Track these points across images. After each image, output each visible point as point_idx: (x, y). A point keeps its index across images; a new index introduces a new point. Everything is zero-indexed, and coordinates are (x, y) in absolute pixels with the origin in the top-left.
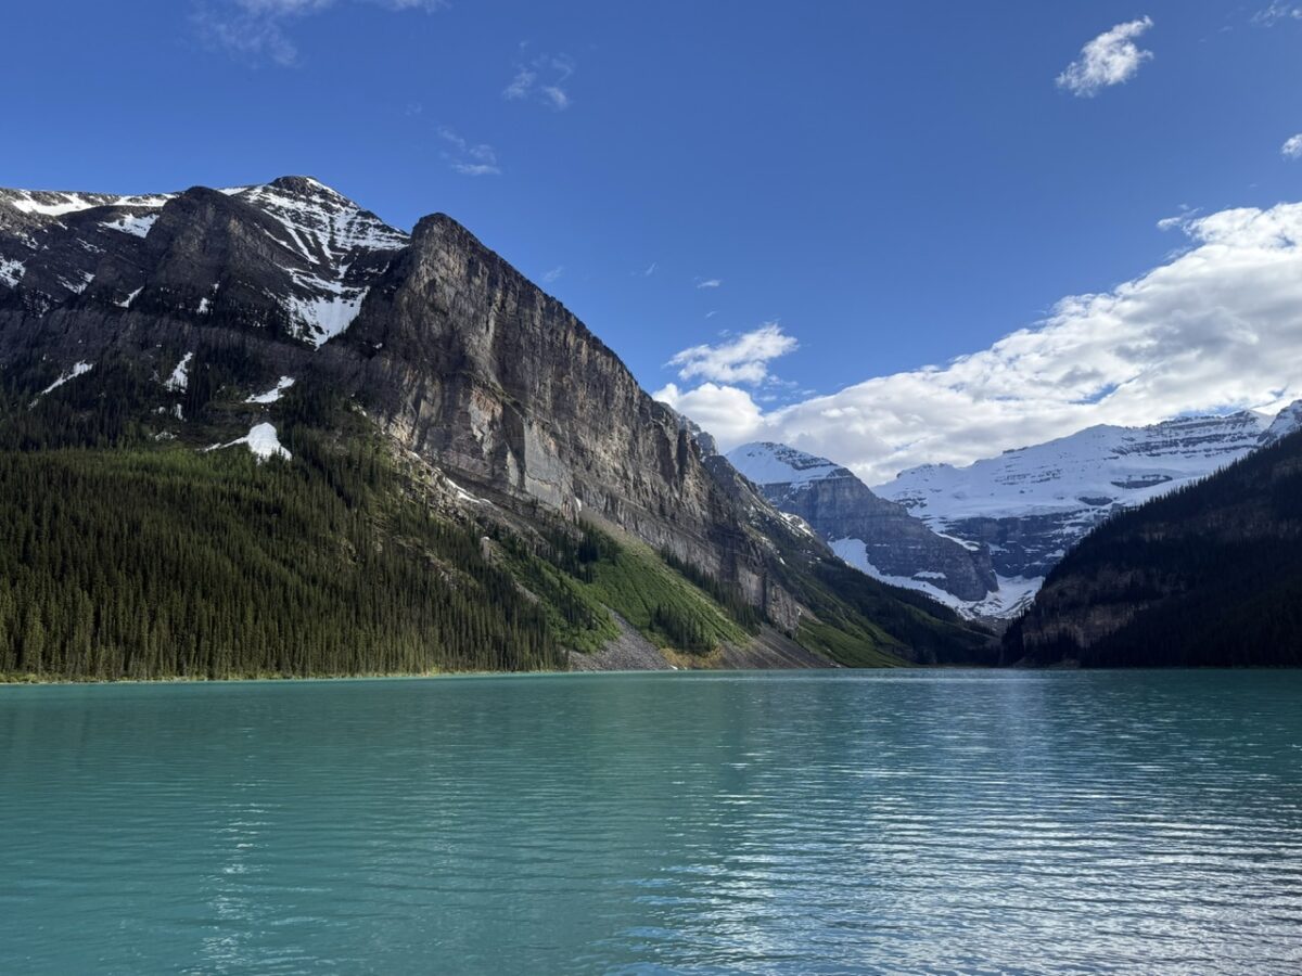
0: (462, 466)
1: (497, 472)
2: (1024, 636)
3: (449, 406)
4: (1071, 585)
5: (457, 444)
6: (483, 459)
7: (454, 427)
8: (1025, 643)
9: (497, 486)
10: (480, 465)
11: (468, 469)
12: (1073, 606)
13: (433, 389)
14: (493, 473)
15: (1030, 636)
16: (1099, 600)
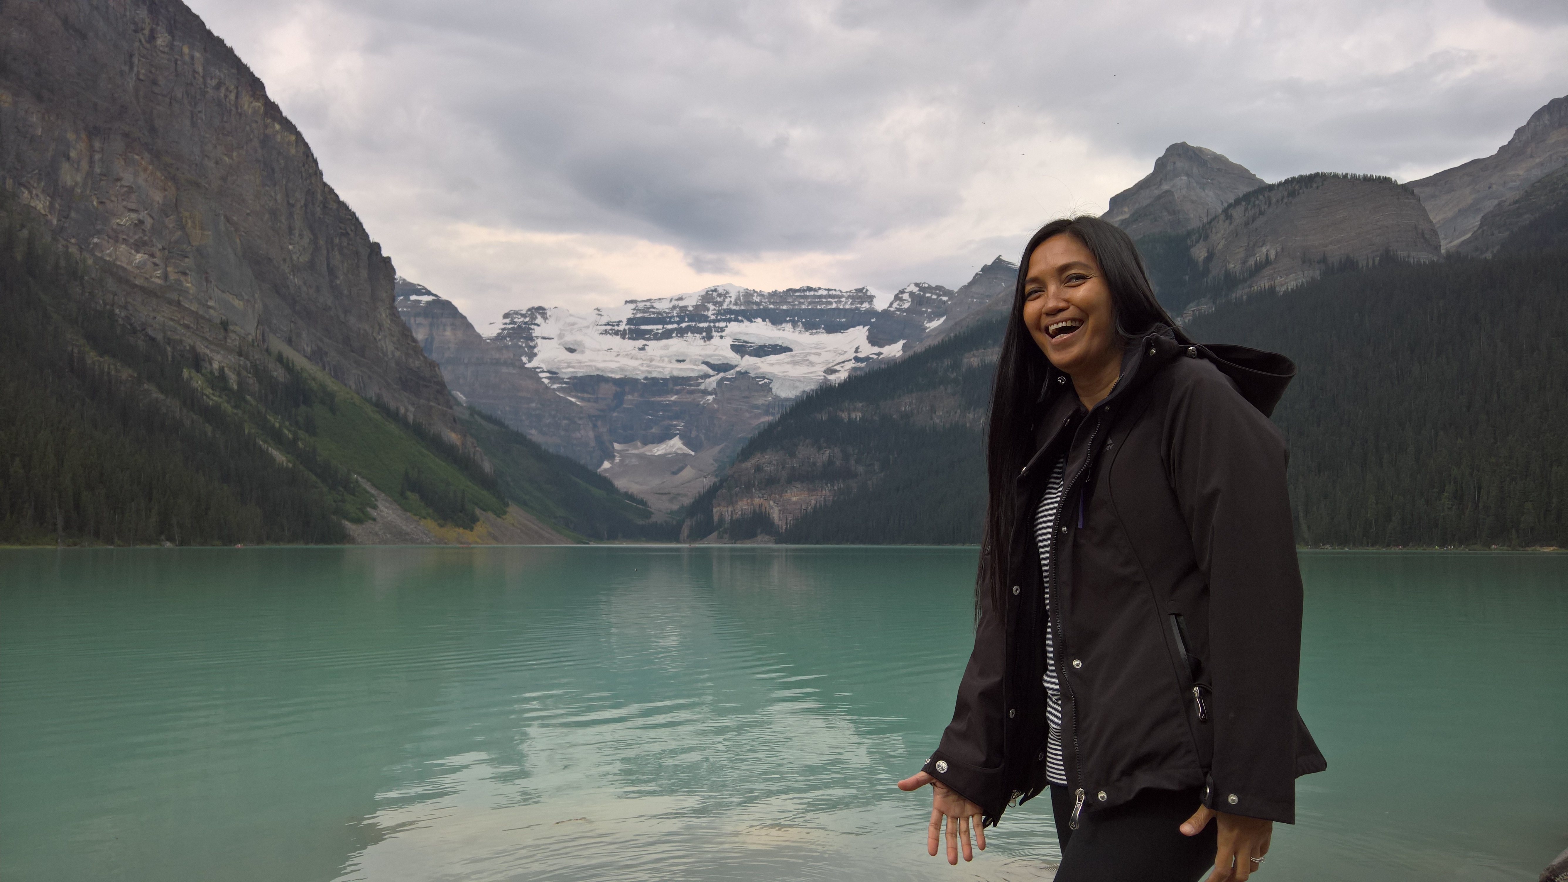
0: (123, 262)
1: (173, 277)
2: (715, 510)
3: (101, 174)
4: (769, 460)
5: (115, 231)
6: (152, 255)
7: (110, 205)
8: (716, 518)
9: (174, 296)
10: (149, 265)
11: (129, 267)
12: (770, 483)
13: (78, 148)
14: (166, 277)
15: (723, 511)
16: (795, 478)
